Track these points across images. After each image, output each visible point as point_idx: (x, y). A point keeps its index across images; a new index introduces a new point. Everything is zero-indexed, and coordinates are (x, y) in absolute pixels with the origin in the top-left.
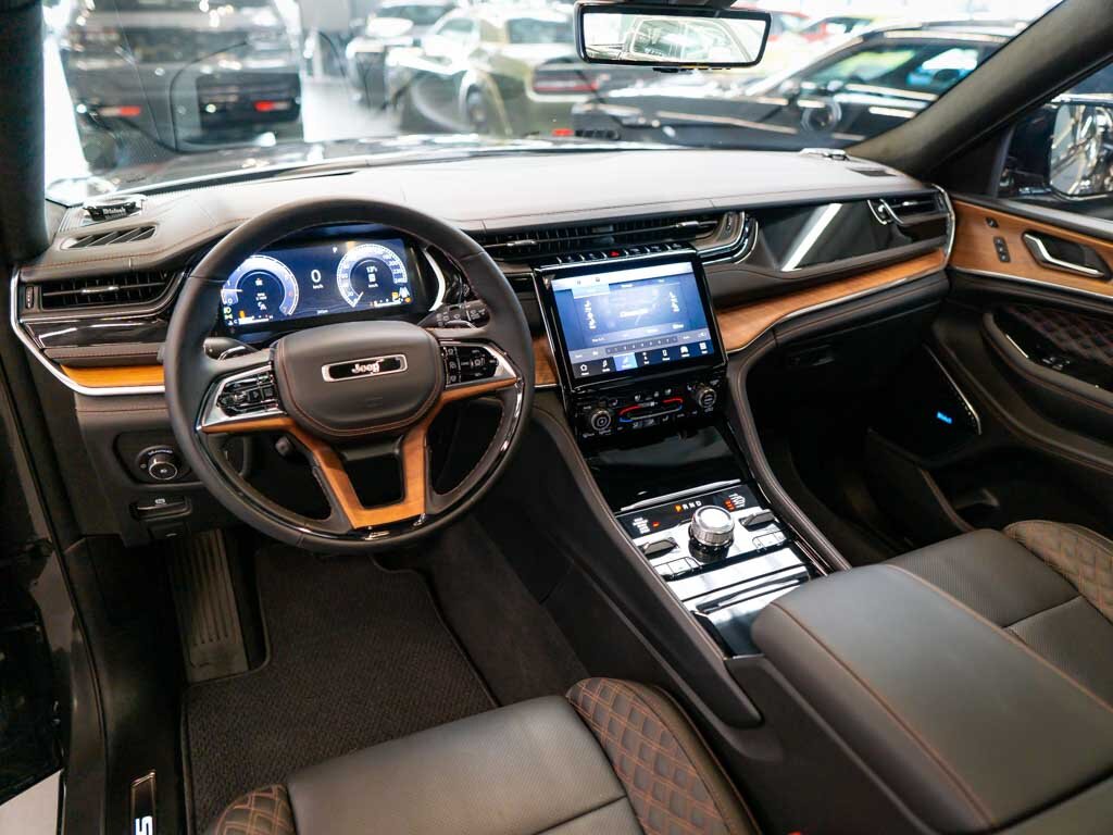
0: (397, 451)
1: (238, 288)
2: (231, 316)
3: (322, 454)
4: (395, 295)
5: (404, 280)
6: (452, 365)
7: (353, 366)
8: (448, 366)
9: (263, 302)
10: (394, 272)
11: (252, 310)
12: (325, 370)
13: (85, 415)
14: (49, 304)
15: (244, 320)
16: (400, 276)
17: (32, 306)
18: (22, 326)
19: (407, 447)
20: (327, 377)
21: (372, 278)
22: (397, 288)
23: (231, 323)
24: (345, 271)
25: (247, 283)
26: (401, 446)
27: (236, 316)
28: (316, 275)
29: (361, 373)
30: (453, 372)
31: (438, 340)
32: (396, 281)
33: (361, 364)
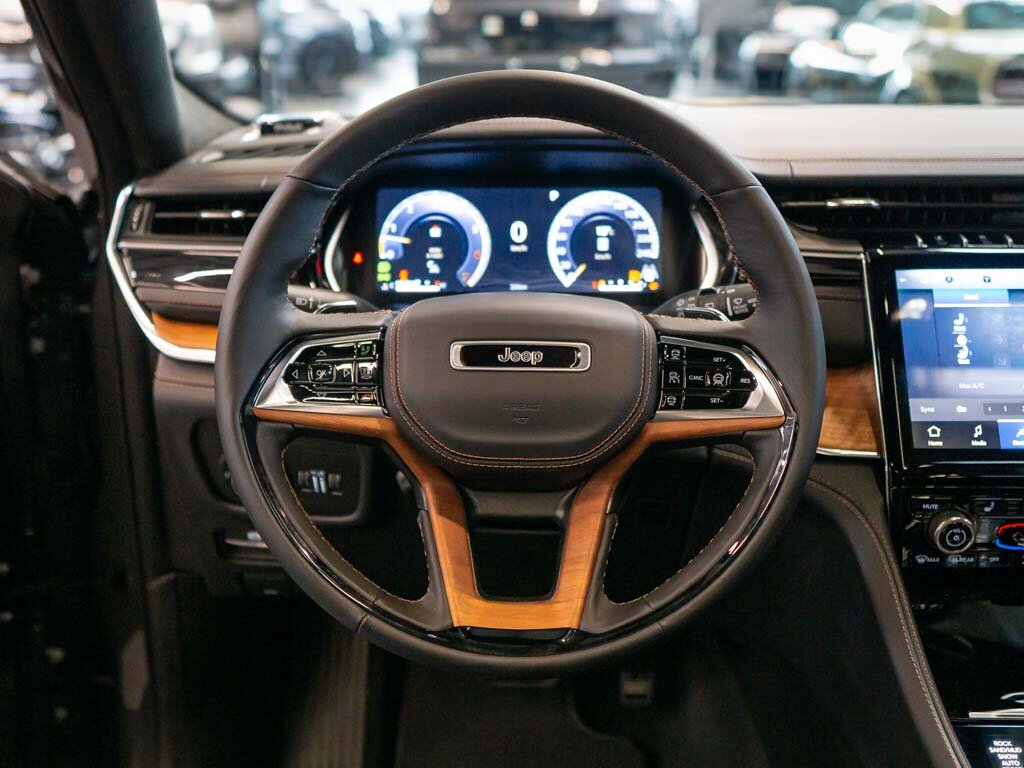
0: (560, 514)
1: (406, 235)
2: (387, 277)
3: (437, 491)
4: (633, 274)
5: (654, 253)
6: (674, 377)
7: (501, 349)
8: (667, 377)
9: (437, 261)
10: (641, 239)
11: (419, 272)
12: (456, 349)
13: (166, 386)
14: (159, 228)
15: (406, 285)
16: (647, 246)
17: (138, 229)
18: (119, 252)
19: (577, 510)
20: (456, 361)
21: (603, 244)
22: (638, 265)
23: (385, 287)
24: (563, 230)
25: (418, 230)
26: (568, 507)
27: (395, 276)
28: (519, 231)
29: (510, 363)
30: (672, 389)
31: (659, 332)
32: (640, 254)
33: (514, 348)
